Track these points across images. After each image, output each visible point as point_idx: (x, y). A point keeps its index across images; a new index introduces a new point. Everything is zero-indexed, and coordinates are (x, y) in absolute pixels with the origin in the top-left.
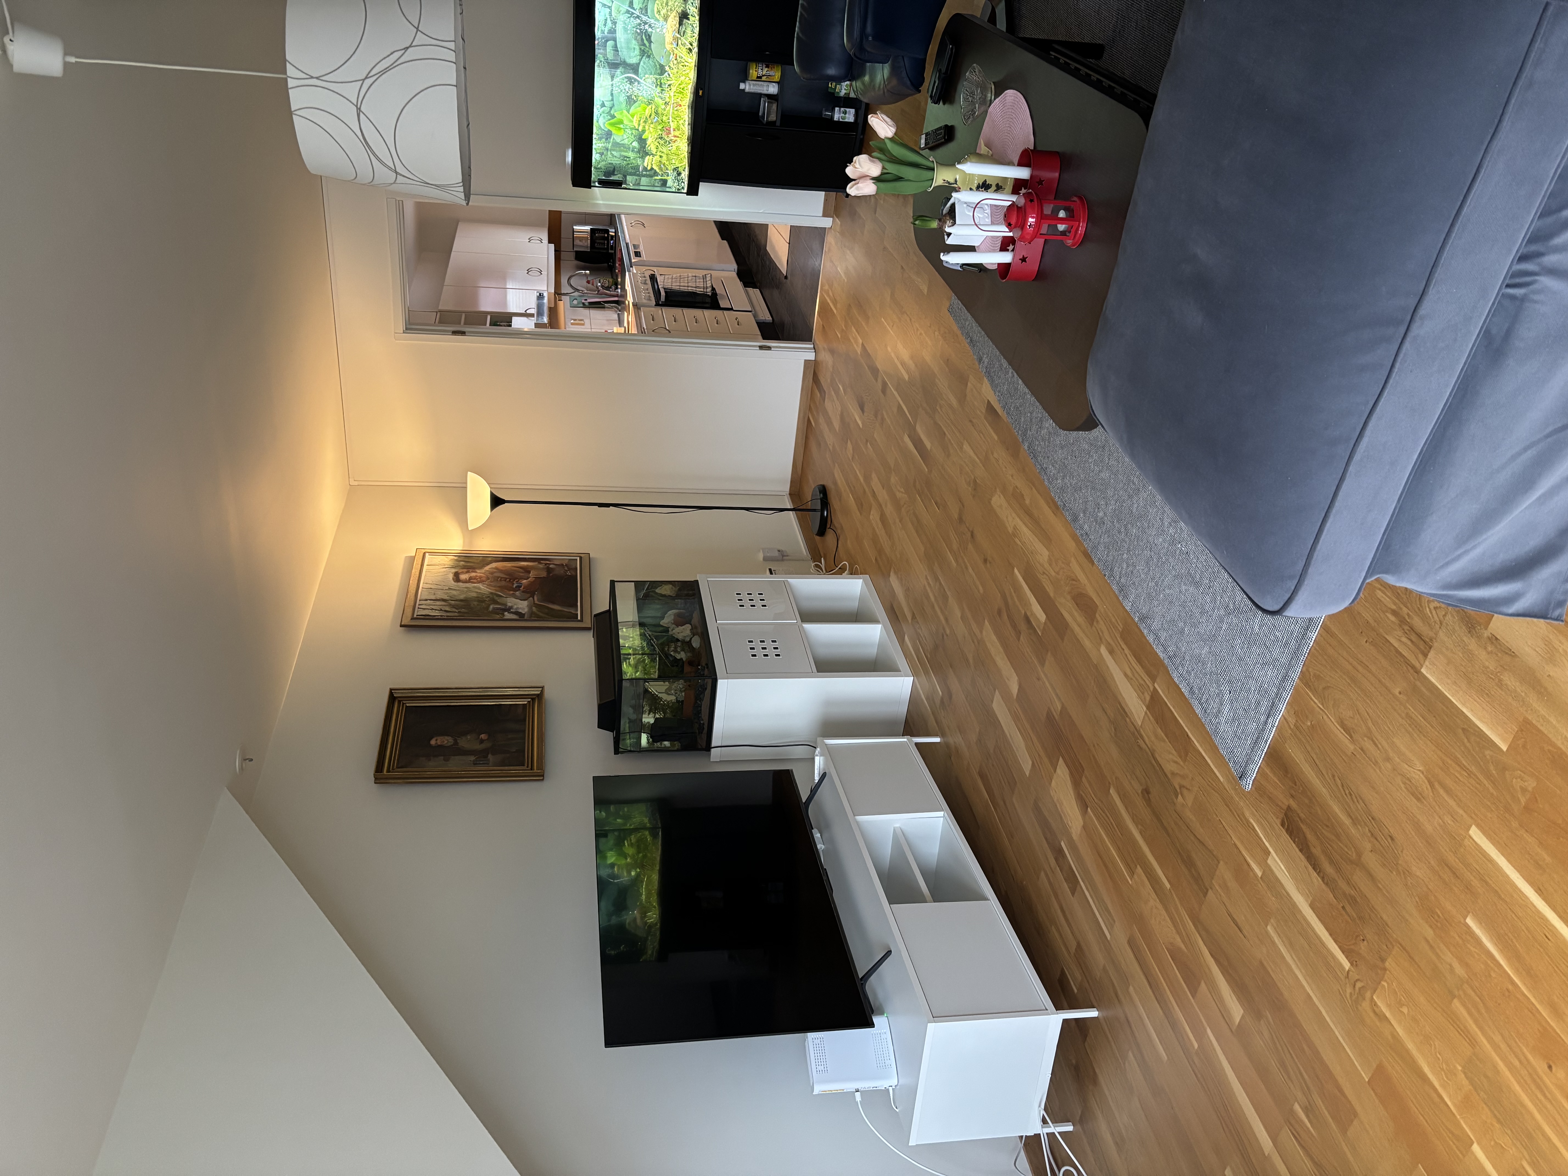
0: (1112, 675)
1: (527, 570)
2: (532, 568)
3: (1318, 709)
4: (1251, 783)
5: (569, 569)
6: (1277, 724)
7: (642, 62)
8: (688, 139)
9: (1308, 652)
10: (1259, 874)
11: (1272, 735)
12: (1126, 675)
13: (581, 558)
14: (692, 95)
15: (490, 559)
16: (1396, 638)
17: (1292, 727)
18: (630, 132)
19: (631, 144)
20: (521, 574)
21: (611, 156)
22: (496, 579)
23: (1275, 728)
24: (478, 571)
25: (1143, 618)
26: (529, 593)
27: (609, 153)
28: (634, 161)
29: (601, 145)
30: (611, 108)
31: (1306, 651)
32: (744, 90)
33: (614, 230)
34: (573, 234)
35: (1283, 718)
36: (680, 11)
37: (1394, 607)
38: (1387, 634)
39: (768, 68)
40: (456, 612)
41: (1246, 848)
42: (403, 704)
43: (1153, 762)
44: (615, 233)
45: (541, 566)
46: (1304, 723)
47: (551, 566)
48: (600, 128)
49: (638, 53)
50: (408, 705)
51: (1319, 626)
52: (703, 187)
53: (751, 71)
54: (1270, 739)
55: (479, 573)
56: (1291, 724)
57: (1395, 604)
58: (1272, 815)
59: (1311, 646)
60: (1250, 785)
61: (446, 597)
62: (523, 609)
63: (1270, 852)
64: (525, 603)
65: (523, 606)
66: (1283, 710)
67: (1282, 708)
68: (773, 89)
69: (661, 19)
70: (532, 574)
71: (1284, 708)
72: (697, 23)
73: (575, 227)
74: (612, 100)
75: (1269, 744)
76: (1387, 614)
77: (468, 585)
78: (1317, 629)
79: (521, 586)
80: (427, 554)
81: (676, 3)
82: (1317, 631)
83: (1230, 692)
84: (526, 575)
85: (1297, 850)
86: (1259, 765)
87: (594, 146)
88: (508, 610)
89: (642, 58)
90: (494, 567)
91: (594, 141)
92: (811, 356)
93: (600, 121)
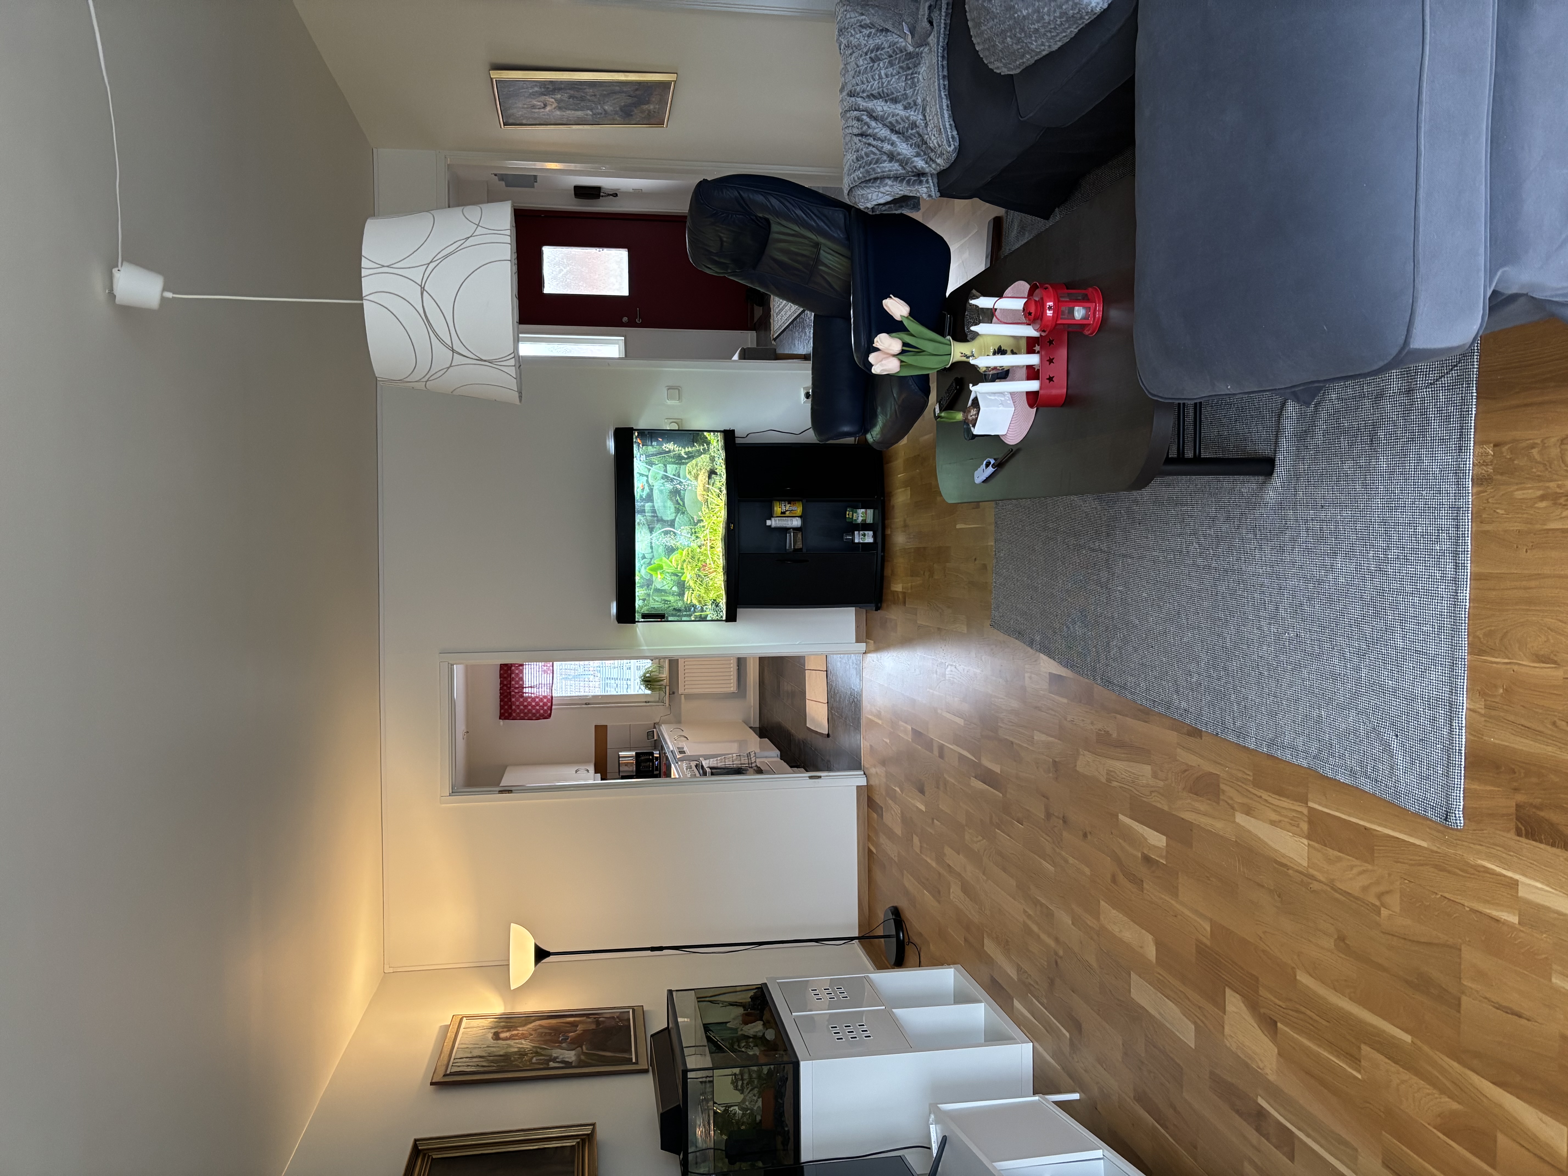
0: (1256, 836)
1: (574, 1025)
2: (580, 1022)
3: (1504, 667)
4: (1462, 815)
5: (621, 1020)
6: (1464, 722)
7: (677, 518)
8: (723, 569)
9: (1467, 616)
10: (1514, 919)
11: (1464, 740)
12: (1273, 823)
13: (634, 1011)
14: (724, 531)
15: (533, 1018)
16: (1556, 520)
17: (1483, 712)
18: (670, 579)
19: (671, 589)
20: (568, 1029)
21: (653, 601)
22: (540, 1034)
23: (1464, 728)
24: (521, 1029)
25: (1272, 743)
26: (575, 1044)
27: (651, 598)
28: (674, 604)
29: (642, 592)
30: (651, 559)
31: (1464, 615)
32: (770, 526)
33: (658, 752)
34: (619, 761)
35: (1468, 712)
36: (708, 469)
37: (1540, 493)
38: (1545, 525)
39: (790, 504)
40: (494, 1066)
41: (1486, 902)
42: (429, 1156)
43: (1337, 895)
44: (660, 754)
45: (589, 1020)
46: (1494, 696)
47: (600, 1019)
48: (642, 577)
49: (674, 511)
50: (434, 1157)
51: (1468, 580)
52: (741, 612)
53: (775, 509)
54: (1464, 746)
55: (521, 1030)
56: (1480, 710)
57: (1539, 489)
58: (1501, 833)
59: (1467, 607)
60: (1462, 819)
61: (484, 1054)
62: (570, 1058)
63: (1517, 881)
64: (573, 1052)
65: (570, 1056)
66: (1465, 702)
67: (1463, 699)
68: (797, 523)
69: (692, 479)
70: (580, 1028)
71: (1465, 699)
72: (724, 471)
73: (620, 753)
74: (652, 552)
75: (1465, 753)
76: (1536, 505)
77: (508, 1042)
78: (1467, 584)
79: (568, 1039)
80: (464, 1018)
81: (705, 464)
82: (1468, 586)
83: (1397, 736)
84: (574, 1028)
85: (1549, 848)
86: (1462, 786)
87: (637, 594)
88: (554, 1060)
89: (677, 515)
90: (537, 1024)
91: (637, 589)
92: (862, 782)
93: (641, 571)
